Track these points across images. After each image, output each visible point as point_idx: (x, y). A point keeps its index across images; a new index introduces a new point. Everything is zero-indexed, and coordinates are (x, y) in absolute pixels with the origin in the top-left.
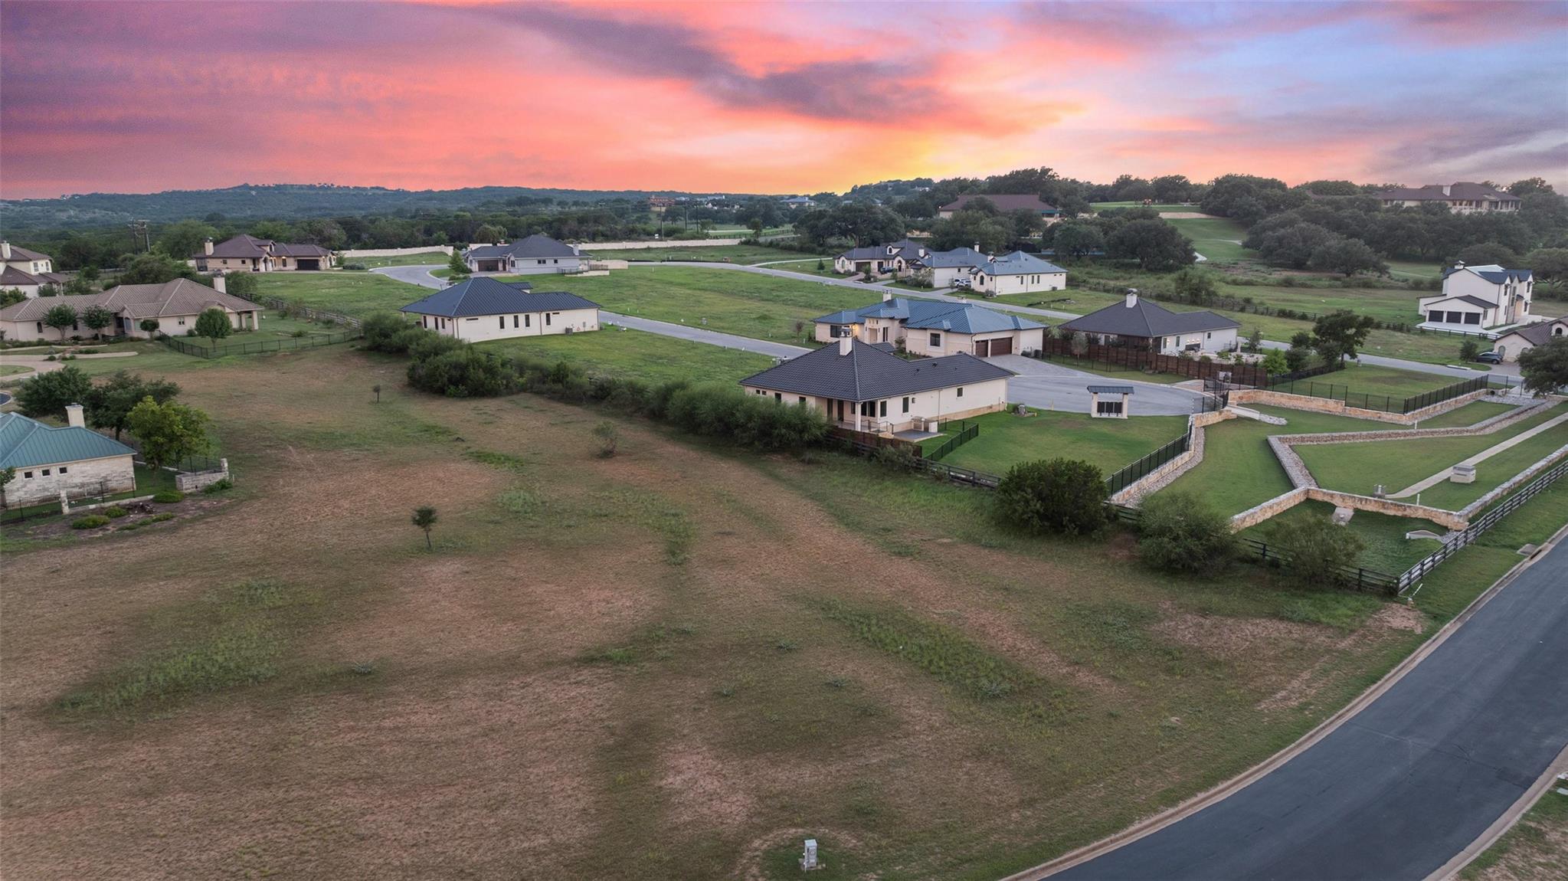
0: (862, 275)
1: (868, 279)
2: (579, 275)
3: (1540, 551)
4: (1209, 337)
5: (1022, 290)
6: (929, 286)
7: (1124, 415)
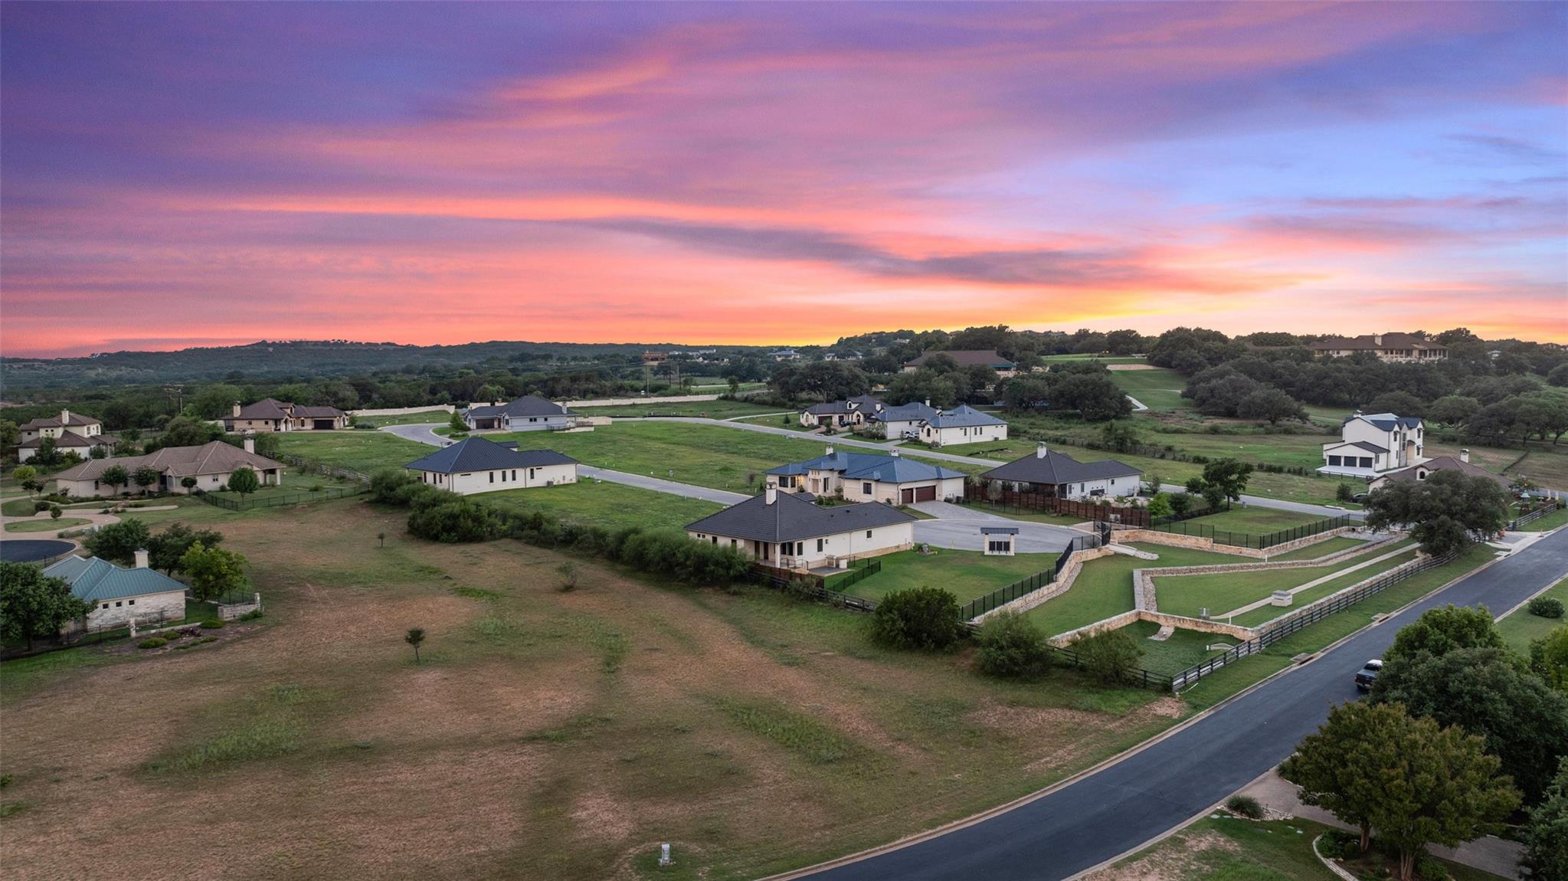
0: (823, 428)
1: (828, 432)
2: (566, 431)
3: (1312, 658)
4: (1113, 483)
5: (965, 440)
6: (882, 438)
7: (1012, 553)
